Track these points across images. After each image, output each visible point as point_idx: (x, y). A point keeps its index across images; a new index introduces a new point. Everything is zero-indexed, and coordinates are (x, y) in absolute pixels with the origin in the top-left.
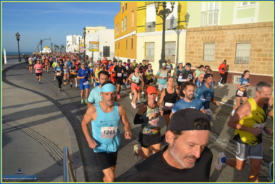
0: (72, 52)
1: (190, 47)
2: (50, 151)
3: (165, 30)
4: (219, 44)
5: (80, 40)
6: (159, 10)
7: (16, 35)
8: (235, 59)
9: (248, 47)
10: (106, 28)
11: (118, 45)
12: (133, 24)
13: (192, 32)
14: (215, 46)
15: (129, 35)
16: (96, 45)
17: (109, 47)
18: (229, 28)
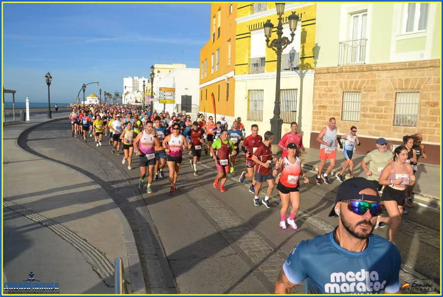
0: (132, 104)
1: (320, 97)
2: (93, 263)
3: (280, 71)
4: (368, 94)
5: (144, 85)
6: (271, 39)
7: (47, 76)
8: (394, 117)
9: (415, 98)
10: (187, 67)
11: (204, 93)
12: (229, 61)
13: (325, 75)
14: (362, 96)
15: (222, 78)
16: (170, 94)
17: (191, 97)
18: (384, 68)
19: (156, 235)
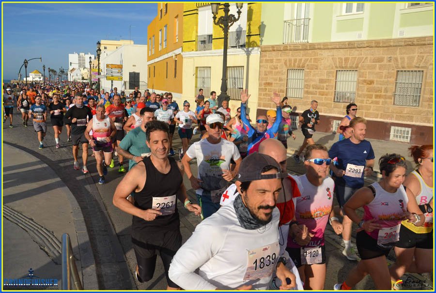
0: (78, 81)
1: (266, 75)
2: (39, 240)
3: (227, 49)
4: (311, 72)
5: (90, 62)
6: (218, 16)
8: (335, 94)
9: (352, 77)
10: (134, 44)
11: (152, 70)
12: (177, 37)
13: (270, 52)
14: (305, 74)
15: (170, 55)
16: (117, 71)
17: (138, 74)
18: (326, 47)
19: (105, 212)
